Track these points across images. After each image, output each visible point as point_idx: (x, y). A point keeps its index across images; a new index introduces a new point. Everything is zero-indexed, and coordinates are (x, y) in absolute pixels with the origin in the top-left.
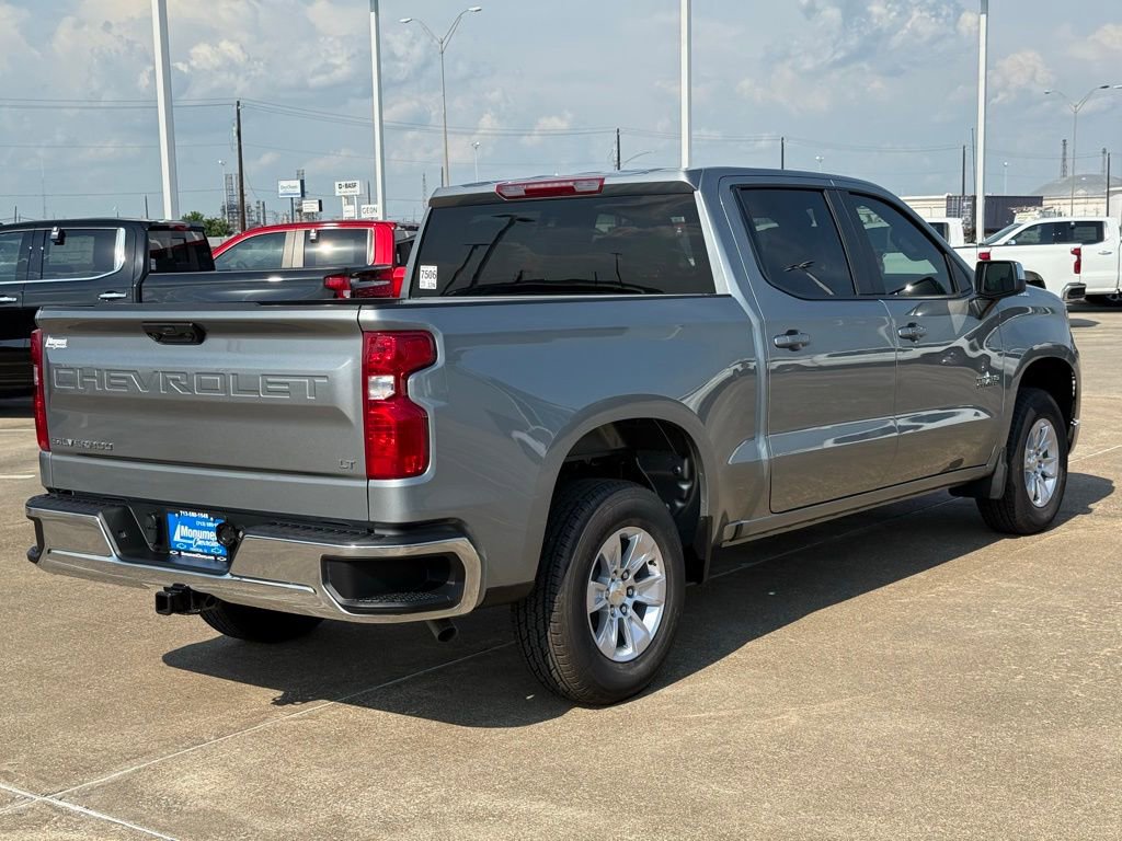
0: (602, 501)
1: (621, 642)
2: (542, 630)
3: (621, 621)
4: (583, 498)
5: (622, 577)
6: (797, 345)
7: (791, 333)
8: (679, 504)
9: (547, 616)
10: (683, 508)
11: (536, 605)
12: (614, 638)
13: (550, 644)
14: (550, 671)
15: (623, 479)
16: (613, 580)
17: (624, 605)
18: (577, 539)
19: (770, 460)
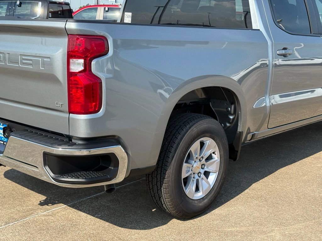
0: (192, 126)
1: (197, 189)
2: (159, 186)
3: (198, 180)
4: (183, 124)
5: (200, 160)
6: (287, 54)
7: (285, 49)
8: (228, 125)
9: (162, 180)
10: (229, 127)
11: (157, 174)
12: (194, 188)
13: (163, 193)
14: (162, 205)
15: (204, 114)
16: (195, 162)
17: (200, 172)
18: (179, 144)
19: (270, 106)
